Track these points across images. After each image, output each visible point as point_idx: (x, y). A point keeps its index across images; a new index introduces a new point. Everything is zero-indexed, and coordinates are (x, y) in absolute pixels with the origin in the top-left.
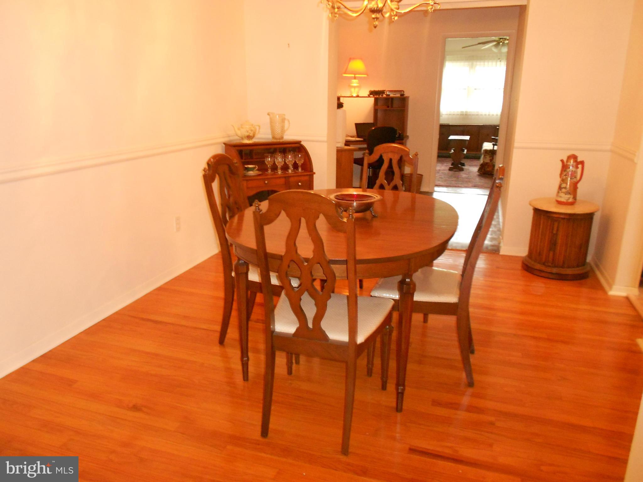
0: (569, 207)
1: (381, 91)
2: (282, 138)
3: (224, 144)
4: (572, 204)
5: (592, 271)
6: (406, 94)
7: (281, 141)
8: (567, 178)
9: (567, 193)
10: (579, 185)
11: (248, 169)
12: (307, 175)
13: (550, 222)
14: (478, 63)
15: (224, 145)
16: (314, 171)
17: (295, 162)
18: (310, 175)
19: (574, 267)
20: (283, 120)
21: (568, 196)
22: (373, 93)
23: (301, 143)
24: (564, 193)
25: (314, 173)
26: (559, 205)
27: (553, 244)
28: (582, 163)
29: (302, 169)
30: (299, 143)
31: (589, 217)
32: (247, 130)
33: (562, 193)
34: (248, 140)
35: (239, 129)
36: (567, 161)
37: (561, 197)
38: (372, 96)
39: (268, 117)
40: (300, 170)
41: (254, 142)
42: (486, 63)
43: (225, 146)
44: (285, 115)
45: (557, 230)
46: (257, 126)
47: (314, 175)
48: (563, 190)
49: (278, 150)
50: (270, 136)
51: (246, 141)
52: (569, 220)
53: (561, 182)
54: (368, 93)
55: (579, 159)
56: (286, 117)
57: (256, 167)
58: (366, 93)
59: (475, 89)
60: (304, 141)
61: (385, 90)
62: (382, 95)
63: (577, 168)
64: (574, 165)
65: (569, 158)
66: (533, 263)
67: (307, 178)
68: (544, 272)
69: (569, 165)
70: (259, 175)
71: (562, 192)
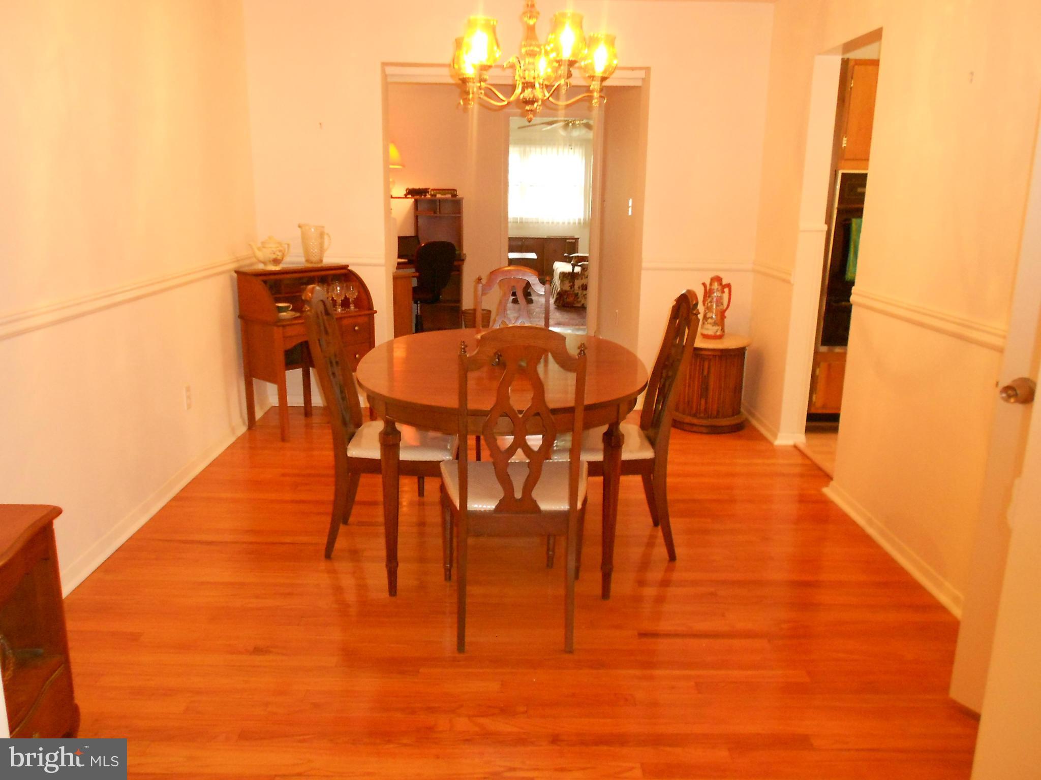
0: (718, 341)
1: (422, 189)
2: (321, 261)
3: (237, 272)
4: (720, 337)
5: (747, 420)
6: (460, 194)
7: (319, 265)
8: (712, 306)
9: (715, 324)
10: (727, 314)
11: (280, 310)
12: (365, 315)
13: (698, 360)
14: (533, 149)
15: (235, 275)
16: (375, 309)
17: (346, 296)
18: (369, 314)
19: (729, 417)
20: (322, 235)
21: (716, 328)
22: (411, 192)
23: (349, 268)
24: (710, 324)
25: (376, 312)
26: (707, 340)
27: (704, 390)
28: (729, 286)
29: (355, 306)
30: (345, 267)
31: (740, 353)
32: (273, 251)
33: (709, 325)
34: (274, 265)
35: (259, 249)
36: (711, 284)
37: (707, 329)
38: (410, 196)
39: (299, 229)
40: (352, 307)
41: (283, 268)
42: (544, 149)
43: (238, 276)
44: (323, 227)
45: (708, 372)
46: (285, 244)
47: (375, 315)
48: (710, 320)
49: (317, 280)
50: (303, 260)
51: (272, 268)
52: (720, 357)
53: (705, 311)
54: (405, 193)
55: (724, 282)
56: (326, 231)
57: (289, 307)
58: (402, 192)
59: (531, 186)
60: (354, 264)
61: (429, 189)
62: (425, 196)
63: (723, 292)
64: (719, 289)
65: (713, 280)
66: (681, 415)
67: (366, 319)
68: (696, 425)
69: (714, 289)
70: (296, 318)
71: (708, 323)
